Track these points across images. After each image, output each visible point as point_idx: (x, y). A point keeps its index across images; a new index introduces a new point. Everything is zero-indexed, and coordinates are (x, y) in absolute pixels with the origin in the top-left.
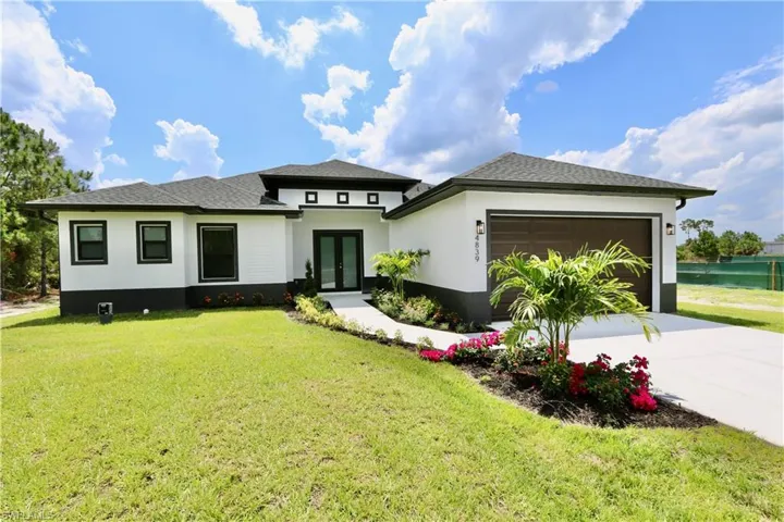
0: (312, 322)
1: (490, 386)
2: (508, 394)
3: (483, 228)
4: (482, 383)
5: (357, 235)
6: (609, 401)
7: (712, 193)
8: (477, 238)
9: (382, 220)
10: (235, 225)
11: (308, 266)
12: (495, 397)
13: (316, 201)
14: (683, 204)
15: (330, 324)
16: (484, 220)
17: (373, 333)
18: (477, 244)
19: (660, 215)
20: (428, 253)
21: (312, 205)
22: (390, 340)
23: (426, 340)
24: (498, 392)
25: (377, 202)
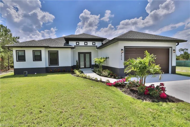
0: (78, 76)
1: (124, 92)
2: (129, 94)
3: (123, 51)
4: (122, 91)
5: (90, 53)
6: (155, 96)
7: (186, 41)
8: (122, 54)
9: (96, 49)
10: (58, 51)
11: (77, 62)
12: (126, 95)
13: (79, 44)
14: (178, 44)
15: (83, 76)
16: (123, 49)
17: (94, 79)
18: (121, 55)
19: (172, 47)
20: (109, 58)
21: (78, 46)
22: (99, 81)
23: (108, 80)
24: (126, 93)
25: (95, 45)
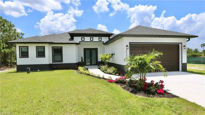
0: (82, 73)
1: (124, 88)
2: (128, 90)
3: (128, 47)
4: (122, 88)
5: (96, 50)
7: (197, 36)
8: (127, 50)
9: (103, 45)
10: (62, 47)
11: (82, 58)
12: (124, 91)
13: (84, 40)
14: (189, 40)
15: (86, 73)
16: (129, 45)
17: (97, 76)
18: (127, 52)
19: (181, 43)
20: (114, 54)
21: (83, 41)
22: (101, 78)
23: (110, 77)
24: (126, 89)
25: (101, 40)
